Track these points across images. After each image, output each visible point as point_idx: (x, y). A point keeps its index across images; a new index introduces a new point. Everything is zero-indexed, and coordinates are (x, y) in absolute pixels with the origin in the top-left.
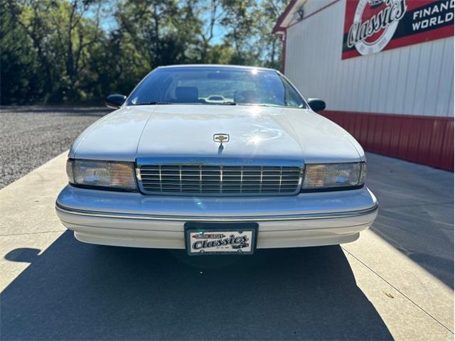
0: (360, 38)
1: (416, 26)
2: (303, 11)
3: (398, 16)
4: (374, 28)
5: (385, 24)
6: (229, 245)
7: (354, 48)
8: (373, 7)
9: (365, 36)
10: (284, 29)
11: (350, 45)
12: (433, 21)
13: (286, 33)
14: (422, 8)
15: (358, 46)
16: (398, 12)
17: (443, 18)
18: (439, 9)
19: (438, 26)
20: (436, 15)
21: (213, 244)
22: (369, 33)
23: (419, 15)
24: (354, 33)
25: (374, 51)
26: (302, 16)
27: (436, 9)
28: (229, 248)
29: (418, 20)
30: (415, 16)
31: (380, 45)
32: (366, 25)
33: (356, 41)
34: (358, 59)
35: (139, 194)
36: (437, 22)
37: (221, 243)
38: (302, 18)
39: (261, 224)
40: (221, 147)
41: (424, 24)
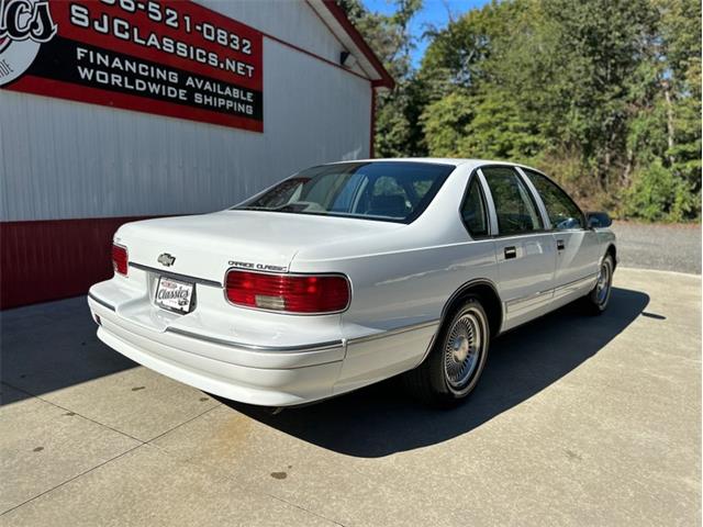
1: (85, 73)
3: (35, 31)
12: (116, 80)
16: (35, 25)
17: (132, 82)
18: (124, 66)
19: (123, 89)
20: (116, 70)
23: (87, 55)
27: (117, 63)
29: (85, 63)
30: (79, 56)
36: (123, 82)
41: (103, 78)
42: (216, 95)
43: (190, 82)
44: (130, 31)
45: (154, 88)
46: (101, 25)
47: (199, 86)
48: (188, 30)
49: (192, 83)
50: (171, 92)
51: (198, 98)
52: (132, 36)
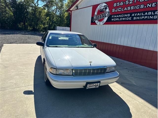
0: (97, 20)
1: (113, 20)
2: (78, 7)
3: (108, 16)
4: (101, 17)
5: (104, 17)
6: (94, 86)
7: (95, 22)
8: (100, 11)
9: (98, 19)
10: (71, 11)
11: (94, 21)
12: (117, 19)
13: (71, 12)
14: (114, 15)
15: (96, 21)
16: (108, 15)
17: (120, 19)
18: (119, 16)
19: (118, 21)
20: (118, 18)
21: (91, 86)
22: (99, 19)
23: (113, 16)
24: (95, 18)
25: (101, 24)
26: (77, 8)
27: (118, 16)
28: (94, 87)
29: (113, 18)
30: (112, 17)
31: (103, 23)
32: (98, 16)
33: (95, 20)
34: (96, 25)
35: (73, 76)
36: (118, 20)
37: (93, 86)
38: (77, 9)
39: (101, 81)
40: (90, 64)
41: (115, 20)
42: (142, 16)
43: (133, 15)
44: (121, 9)
45: (124, 19)
46: (116, 11)
47: (136, 15)
48: (135, 2)
49: (134, 15)
50: (127, 19)
51: (135, 18)
52: (121, 10)
